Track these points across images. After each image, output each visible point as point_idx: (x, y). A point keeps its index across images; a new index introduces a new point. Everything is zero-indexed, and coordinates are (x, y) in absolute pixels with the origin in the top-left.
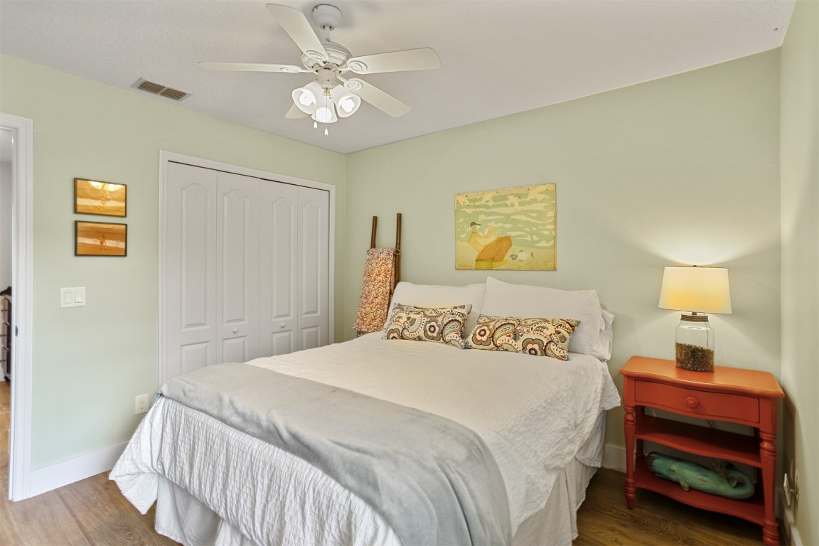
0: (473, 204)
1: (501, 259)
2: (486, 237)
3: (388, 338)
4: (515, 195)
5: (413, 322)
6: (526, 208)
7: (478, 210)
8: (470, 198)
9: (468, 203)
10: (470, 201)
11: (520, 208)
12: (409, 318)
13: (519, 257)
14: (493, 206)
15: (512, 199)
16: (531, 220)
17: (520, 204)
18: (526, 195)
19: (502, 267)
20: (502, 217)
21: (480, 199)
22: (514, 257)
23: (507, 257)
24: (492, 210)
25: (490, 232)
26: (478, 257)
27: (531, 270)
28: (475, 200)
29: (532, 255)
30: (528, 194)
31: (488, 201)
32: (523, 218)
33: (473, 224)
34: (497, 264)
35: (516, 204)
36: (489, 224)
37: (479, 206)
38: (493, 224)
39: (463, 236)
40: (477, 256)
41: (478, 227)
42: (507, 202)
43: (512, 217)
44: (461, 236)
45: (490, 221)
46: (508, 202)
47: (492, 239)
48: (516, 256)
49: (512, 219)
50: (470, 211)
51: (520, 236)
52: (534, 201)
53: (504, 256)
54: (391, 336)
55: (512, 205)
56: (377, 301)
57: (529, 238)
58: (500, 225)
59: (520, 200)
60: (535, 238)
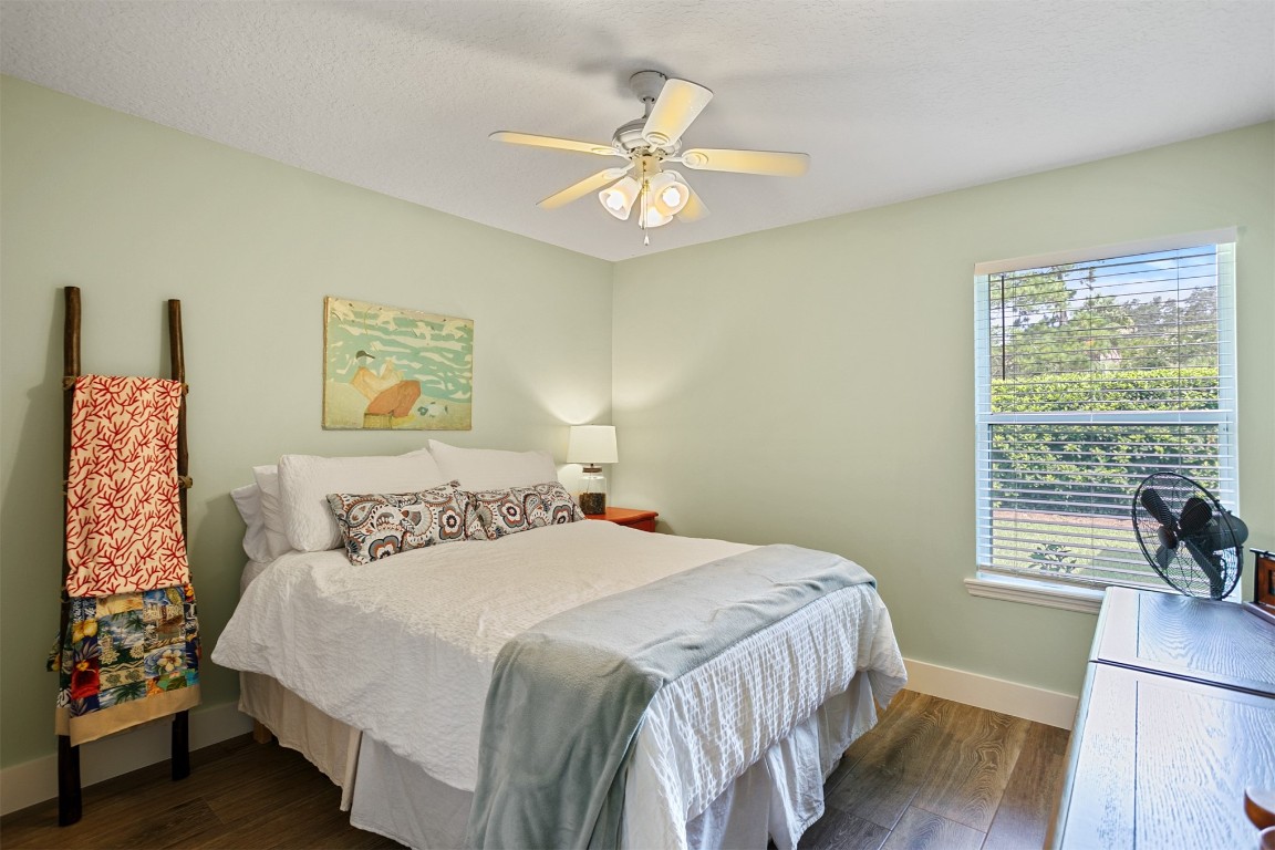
0: (361, 320)
1: (405, 414)
2: (383, 378)
3: (373, 558)
4: (427, 324)
5: (417, 518)
6: (441, 344)
7: (370, 332)
8: (356, 310)
9: (352, 317)
10: (356, 314)
11: (433, 344)
12: (406, 514)
13: (430, 412)
14: (395, 333)
15: (422, 329)
16: (446, 362)
17: (434, 338)
18: (441, 327)
19: (405, 426)
20: (408, 351)
21: (375, 317)
22: (423, 411)
23: (414, 411)
24: (393, 337)
25: (389, 370)
26: (368, 409)
27: (445, 429)
28: (367, 316)
29: (446, 409)
30: (443, 326)
31: (387, 322)
32: (436, 357)
33: (361, 354)
34: (400, 420)
35: (428, 337)
36: (388, 358)
37: (371, 327)
38: (394, 359)
39: (344, 372)
40: (366, 407)
41: (369, 360)
42: (415, 330)
43: (422, 354)
44: (339, 371)
45: (390, 354)
46: (418, 332)
47: (392, 382)
48: (427, 410)
49: (423, 357)
50: (356, 331)
51: (431, 382)
52: (449, 337)
53: (409, 409)
54: (380, 551)
55: (423, 336)
56: (148, 508)
57: (442, 386)
58: (405, 362)
59: (433, 332)
60: (450, 386)
